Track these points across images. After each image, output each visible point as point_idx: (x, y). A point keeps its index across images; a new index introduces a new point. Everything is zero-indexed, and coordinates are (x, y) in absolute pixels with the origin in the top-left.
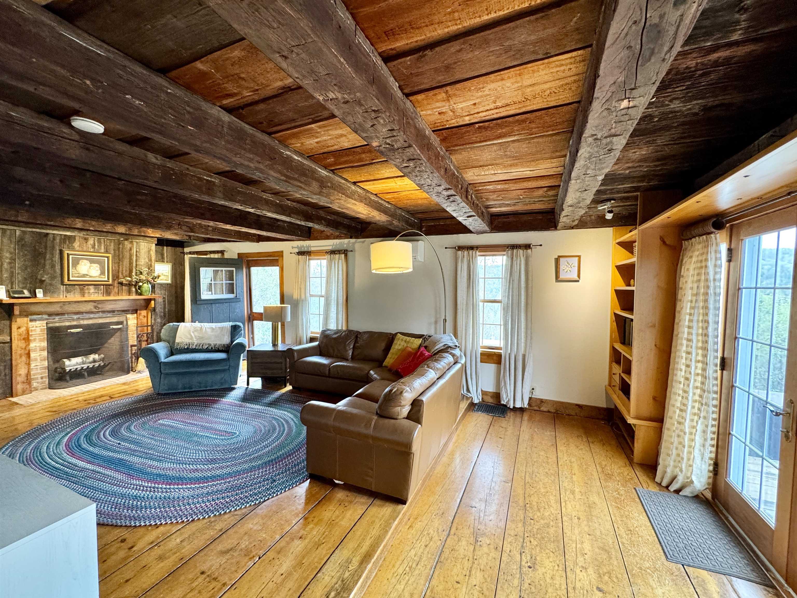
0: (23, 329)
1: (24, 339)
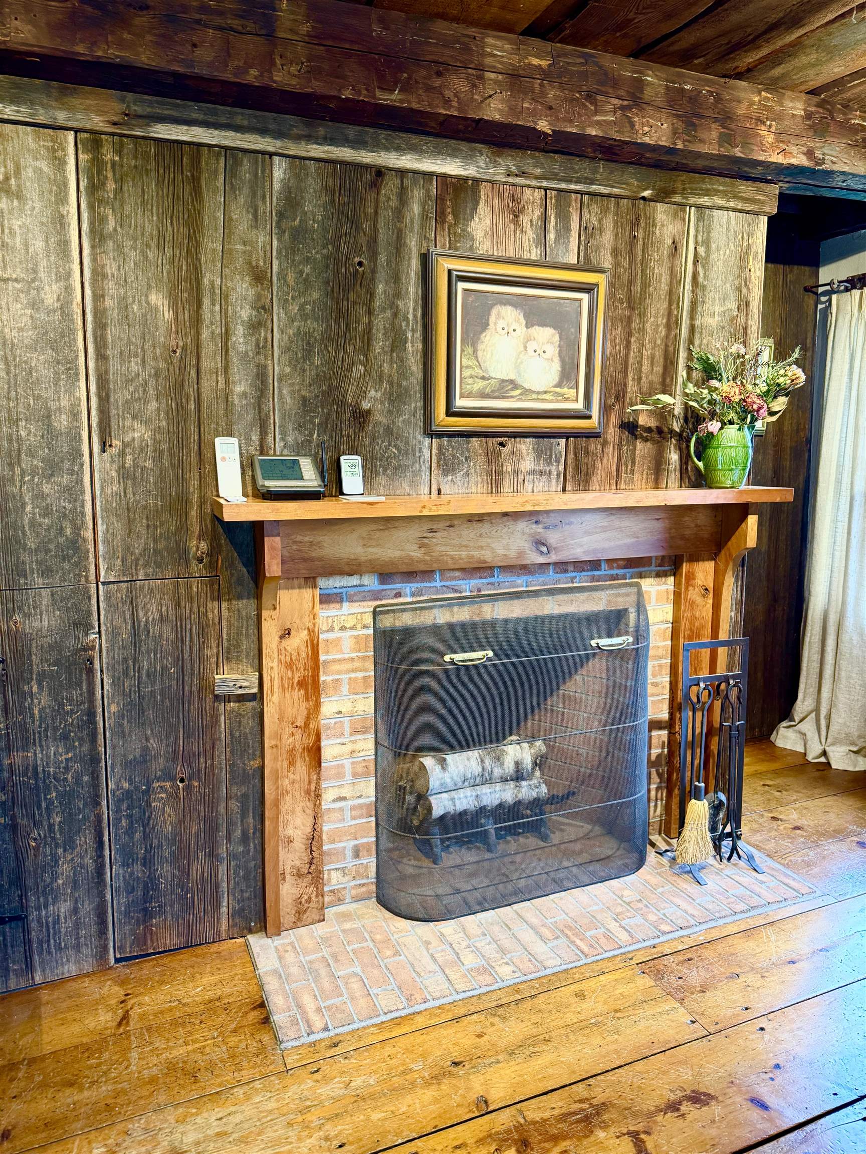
0: (298, 640)
1: (302, 684)
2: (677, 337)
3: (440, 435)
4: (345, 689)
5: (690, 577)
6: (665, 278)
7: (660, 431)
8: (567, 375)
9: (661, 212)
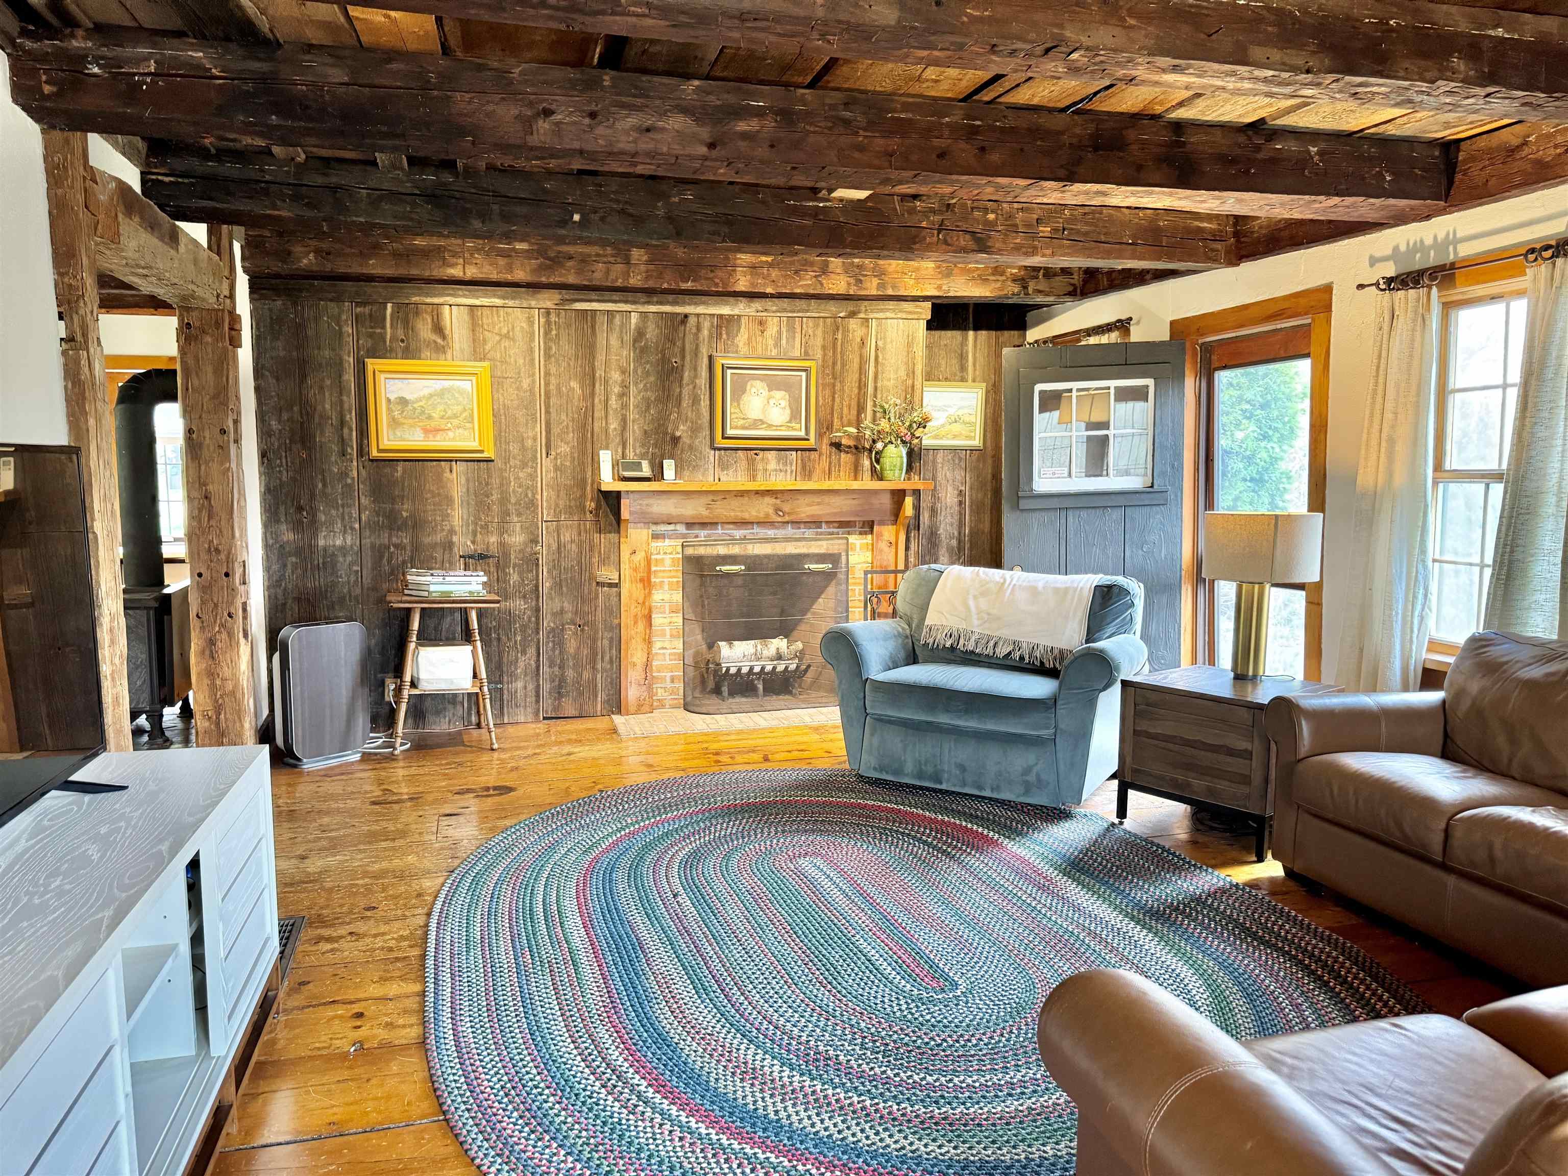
0: (640, 556)
1: (642, 580)
2: (865, 394)
3: (720, 449)
4: (666, 587)
5: (880, 535)
6: (857, 360)
7: (856, 448)
8: (795, 416)
9: (853, 324)
